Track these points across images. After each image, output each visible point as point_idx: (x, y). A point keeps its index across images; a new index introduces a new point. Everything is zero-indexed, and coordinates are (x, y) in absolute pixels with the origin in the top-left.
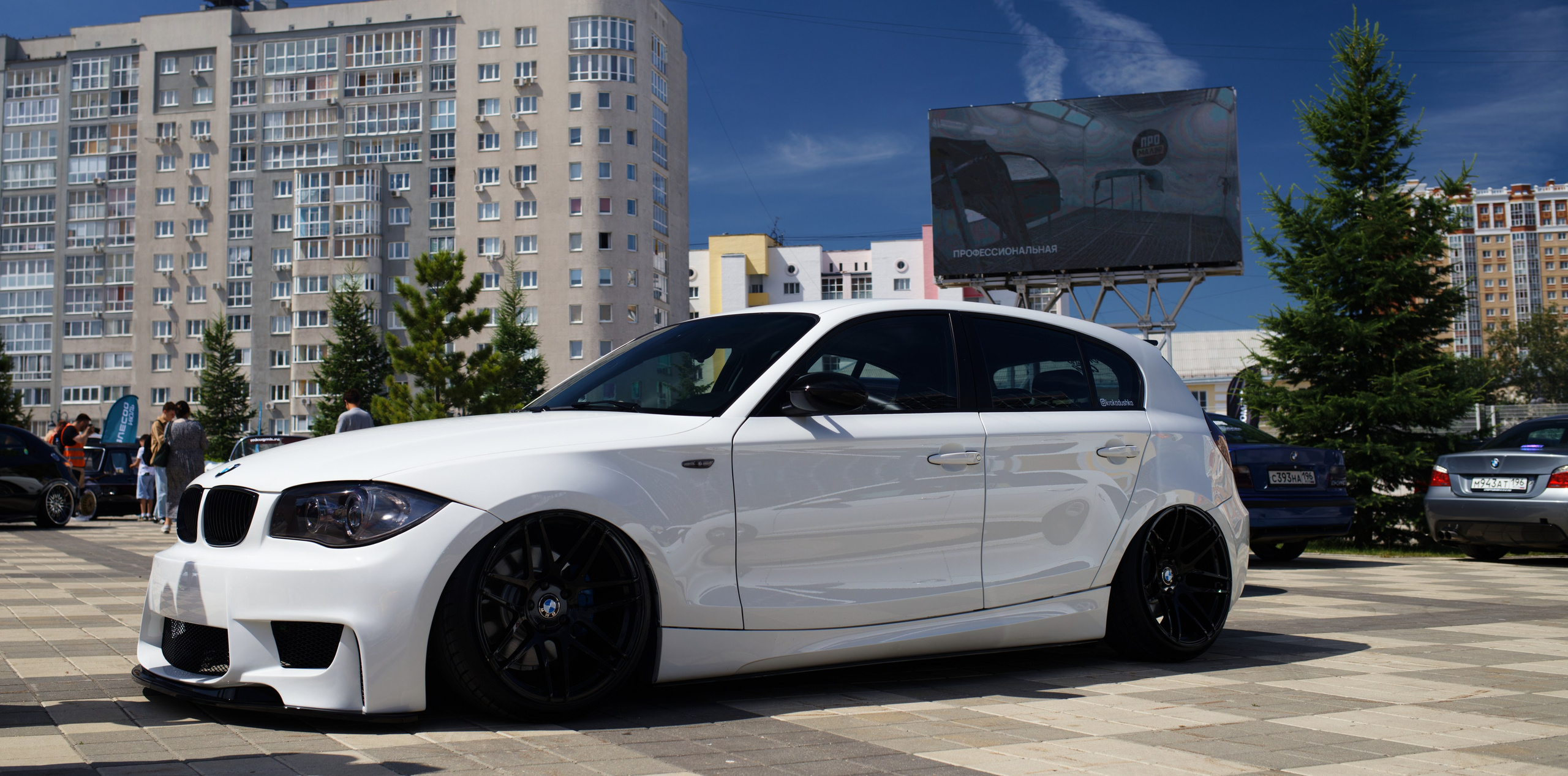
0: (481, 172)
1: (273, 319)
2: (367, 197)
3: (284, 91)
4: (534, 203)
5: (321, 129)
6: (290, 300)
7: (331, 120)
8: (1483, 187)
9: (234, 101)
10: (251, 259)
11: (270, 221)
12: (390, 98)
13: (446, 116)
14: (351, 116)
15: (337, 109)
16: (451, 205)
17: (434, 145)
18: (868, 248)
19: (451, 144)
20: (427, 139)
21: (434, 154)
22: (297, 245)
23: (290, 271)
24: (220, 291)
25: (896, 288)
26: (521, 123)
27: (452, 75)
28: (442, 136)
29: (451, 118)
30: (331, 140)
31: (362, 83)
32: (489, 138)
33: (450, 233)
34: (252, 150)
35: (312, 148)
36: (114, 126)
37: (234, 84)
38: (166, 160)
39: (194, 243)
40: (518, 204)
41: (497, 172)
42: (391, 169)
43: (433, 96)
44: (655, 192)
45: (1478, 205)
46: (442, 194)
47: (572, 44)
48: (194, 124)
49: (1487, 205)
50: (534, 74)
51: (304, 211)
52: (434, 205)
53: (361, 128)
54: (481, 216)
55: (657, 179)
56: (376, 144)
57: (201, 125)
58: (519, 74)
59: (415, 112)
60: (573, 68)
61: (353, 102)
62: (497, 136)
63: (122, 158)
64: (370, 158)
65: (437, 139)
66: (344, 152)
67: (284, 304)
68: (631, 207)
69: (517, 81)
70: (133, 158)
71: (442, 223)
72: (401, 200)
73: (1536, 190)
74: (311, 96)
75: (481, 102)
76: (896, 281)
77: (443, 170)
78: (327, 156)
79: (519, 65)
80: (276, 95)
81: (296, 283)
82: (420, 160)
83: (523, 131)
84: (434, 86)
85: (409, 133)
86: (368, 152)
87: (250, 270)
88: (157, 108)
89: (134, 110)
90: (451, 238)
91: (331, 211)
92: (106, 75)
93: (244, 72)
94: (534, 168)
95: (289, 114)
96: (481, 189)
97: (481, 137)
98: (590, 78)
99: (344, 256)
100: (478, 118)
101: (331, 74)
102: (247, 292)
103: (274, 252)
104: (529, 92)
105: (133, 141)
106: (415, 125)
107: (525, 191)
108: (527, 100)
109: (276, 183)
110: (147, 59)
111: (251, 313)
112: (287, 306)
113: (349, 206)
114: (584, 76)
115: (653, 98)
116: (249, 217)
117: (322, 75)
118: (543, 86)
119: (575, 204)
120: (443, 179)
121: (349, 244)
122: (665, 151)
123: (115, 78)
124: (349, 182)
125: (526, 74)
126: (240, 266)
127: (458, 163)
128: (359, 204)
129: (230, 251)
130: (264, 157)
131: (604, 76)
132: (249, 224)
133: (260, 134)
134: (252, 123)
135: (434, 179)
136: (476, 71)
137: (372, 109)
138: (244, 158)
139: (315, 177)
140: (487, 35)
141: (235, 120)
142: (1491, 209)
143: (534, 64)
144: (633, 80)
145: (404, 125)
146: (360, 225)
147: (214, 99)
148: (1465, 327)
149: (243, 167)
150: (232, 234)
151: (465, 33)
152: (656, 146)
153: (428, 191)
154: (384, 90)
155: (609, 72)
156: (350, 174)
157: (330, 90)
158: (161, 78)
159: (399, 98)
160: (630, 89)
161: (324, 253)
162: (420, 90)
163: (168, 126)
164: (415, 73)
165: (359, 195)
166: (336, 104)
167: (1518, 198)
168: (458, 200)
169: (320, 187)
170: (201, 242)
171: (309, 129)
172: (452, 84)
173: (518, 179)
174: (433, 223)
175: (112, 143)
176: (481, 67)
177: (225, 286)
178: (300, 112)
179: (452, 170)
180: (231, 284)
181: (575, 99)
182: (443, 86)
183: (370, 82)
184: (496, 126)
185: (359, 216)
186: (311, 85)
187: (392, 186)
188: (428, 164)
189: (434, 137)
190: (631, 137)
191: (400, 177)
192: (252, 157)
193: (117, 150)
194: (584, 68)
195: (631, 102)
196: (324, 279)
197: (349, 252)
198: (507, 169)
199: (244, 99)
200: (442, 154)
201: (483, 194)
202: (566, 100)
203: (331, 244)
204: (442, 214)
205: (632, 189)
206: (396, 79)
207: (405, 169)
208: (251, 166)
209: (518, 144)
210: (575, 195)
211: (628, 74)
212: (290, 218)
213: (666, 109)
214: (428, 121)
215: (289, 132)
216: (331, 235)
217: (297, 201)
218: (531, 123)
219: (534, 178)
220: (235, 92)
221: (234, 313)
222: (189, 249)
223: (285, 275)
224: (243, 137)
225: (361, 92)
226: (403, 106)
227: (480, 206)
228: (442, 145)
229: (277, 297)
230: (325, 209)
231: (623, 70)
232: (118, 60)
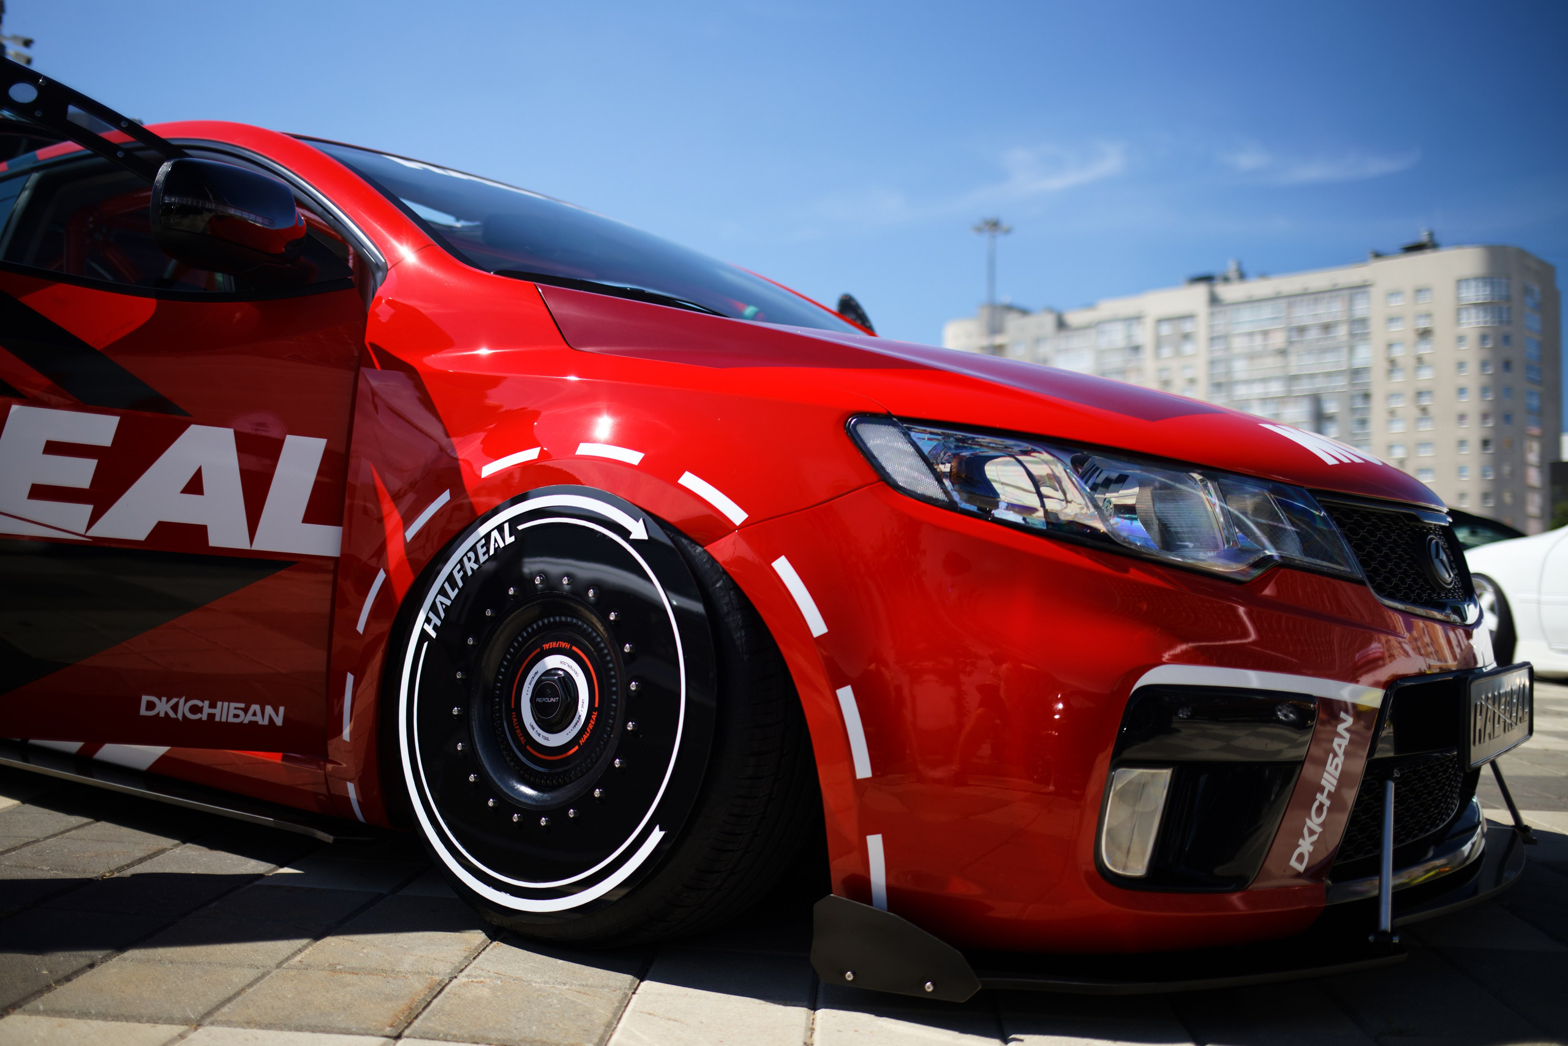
0: (1391, 395)
3: (1246, 341)
4: (1431, 419)
5: (1273, 369)
7: (1279, 361)
9: (1211, 350)
12: (1321, 343)
13: (1364, 355)
15: (1283, 354)
16: (1367, 421)
17: (1354, 377)
19: (1367, 376)
20: (1349, 373)
21: (1354, 384)
26: (1419, 357)
27: (1367, 326)
28: (1360, 371)
29: (1367, 356)
30: (1280, 376)
31: (1302, 336)
35: (1266, 384)
37: (1211, 339)
40: (1418, 419)
41: (1402, 395)
42: (1323, 397)
43: (1353, 342)
46: (1360, 413)
47: (1458, 299)
50: (1430, 321)
52: (1354, 421)
53: (1300, 366)
54: (1389, 428)
55: (1531, 394)
56: (1312, 378)
57: (1187, 368)
58: (1418, 322)
59: (1341, 355)
60: (1459, 317)
61: (1294, 348)
64: (1308, 390)
65: (1356, 373)
66: (1287, 385)
68: (1506, 419)
69: (1416, 328)
71: (1360, 434)
72: (1330, 418)
74: (1265, 345)
75: (1390, 345)
77: (1361, 395)
78: (1277, 389)
79: (1418, 316)
80: (1239, 344)
82: (1343, 388)
83: (1421, 364)
84: (1353, 335)
85: (1336, 369)
86: (1306, 384)
88: (1157, 357)
89: (1141, 359)
92: (1123, 336)
93: (1217, 330)
94: (1430, 392)
95: (1249, 357)
96: (1390, 408)
97: (1389, 370)
98: (1473, 324)
100: (1387, 357)
101: (1279, 328)
104: (1426, 335)
106: (1340, 362)
107: (1423, 409)
110: (1149, 322)
114: (1468, 323)
115: (1529, 332)
117: (1273, 331)
118: (1436, 329)
119: (1462, 418)
120: (1361, 401)
122: (1539, 372)
123: (1129, 337)
124: (1294, 407)
125: (1424, 323)
127: (1372, 391)
131: (1485, 322)
133: (1229, 373)
135: (1354, 402)
136: (1385, 322)
137: (1309, 354)
140: (1394, 294)
141: (1212, 363)
143: (1430, 314)
144: (1509, 321)
145: (1332, 365)
147: (1196, 349)
151: (1376, 292)
152: (1530, 368)
153: (1349, 410)
154: (1317, 338)
155: (1489, 319)
156: (1293, 402)
157: (1278, 340)
158: (1159, 337)
159: (1328, 343)
160: (1507, 328)
162: (1343, 338)
163: (1164, 369)
164: (1339, 326)
165: (1301, 416)
166: (1283, 350)
168: (1373, 417)
171: (1265, 370)
172: (1367, 333)
176: (1390, 319)
178: (1257, 359)
179: (1367, 396)
181: (1461, 339)
182: (1360, 334)
183: (1308, 335)
184: (1400, 361)
186: (1264, 336)
187: (1323, 408)
188: (1350, 391)
189: (1354, 371)
190: (1507, 365)
191: (1329, 402)
194: (1469, 315)
195: (1507, 338)
198: (1410, 393)
201: (1392, 411)
202: (1454, 341)
204: (1361, 427)
205: (1507, 406)
206: (1327, 331)
209: (1416, 372)
210: (1461, 412)
211: (1505, 319)
214: (1350, 359)
215: (1249, 370)
218: (1427, 356)
219: (1430, 399)
220: (1211, 344)
226: (1332, 351)
227: (1389, 421)
228: (1360, 376)
231: (1501, 316)
232: (1130, 325)
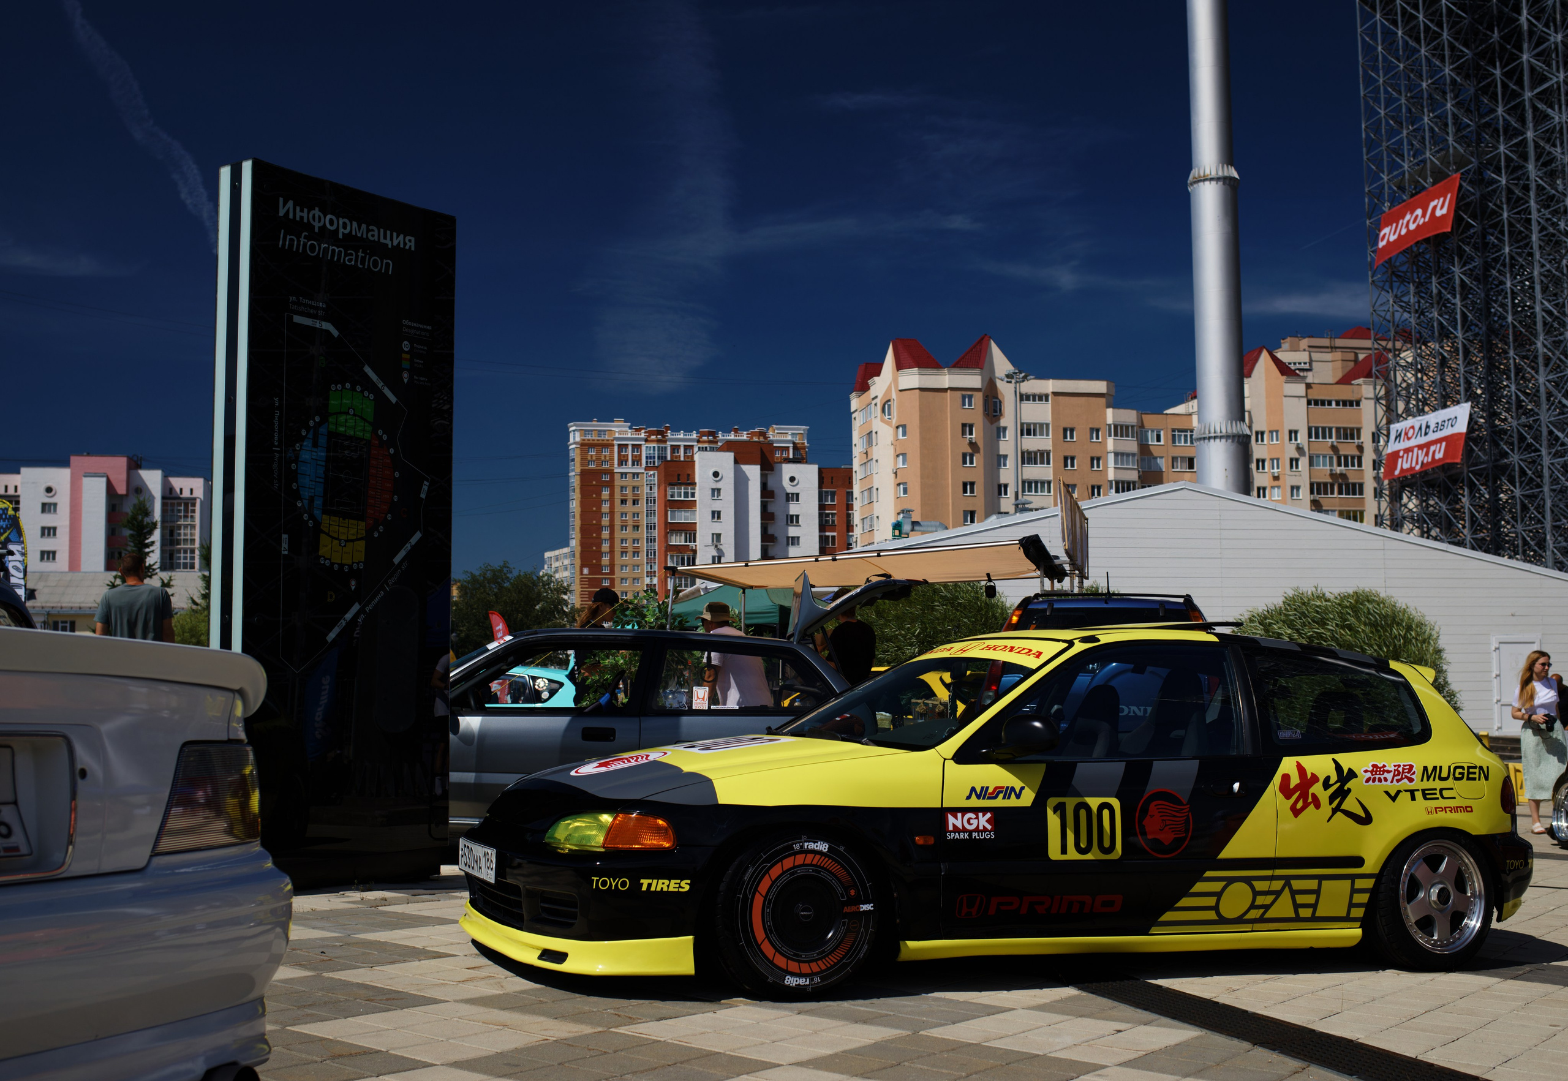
8: (676, 430)
18: (18, 472)
25: (43, 511)
45: (671, 446)
49: (679, 446)
73: (720, 436)
76: (44, 505)
142: (682, 450)
148: (655, 555)
167: (704, 442)
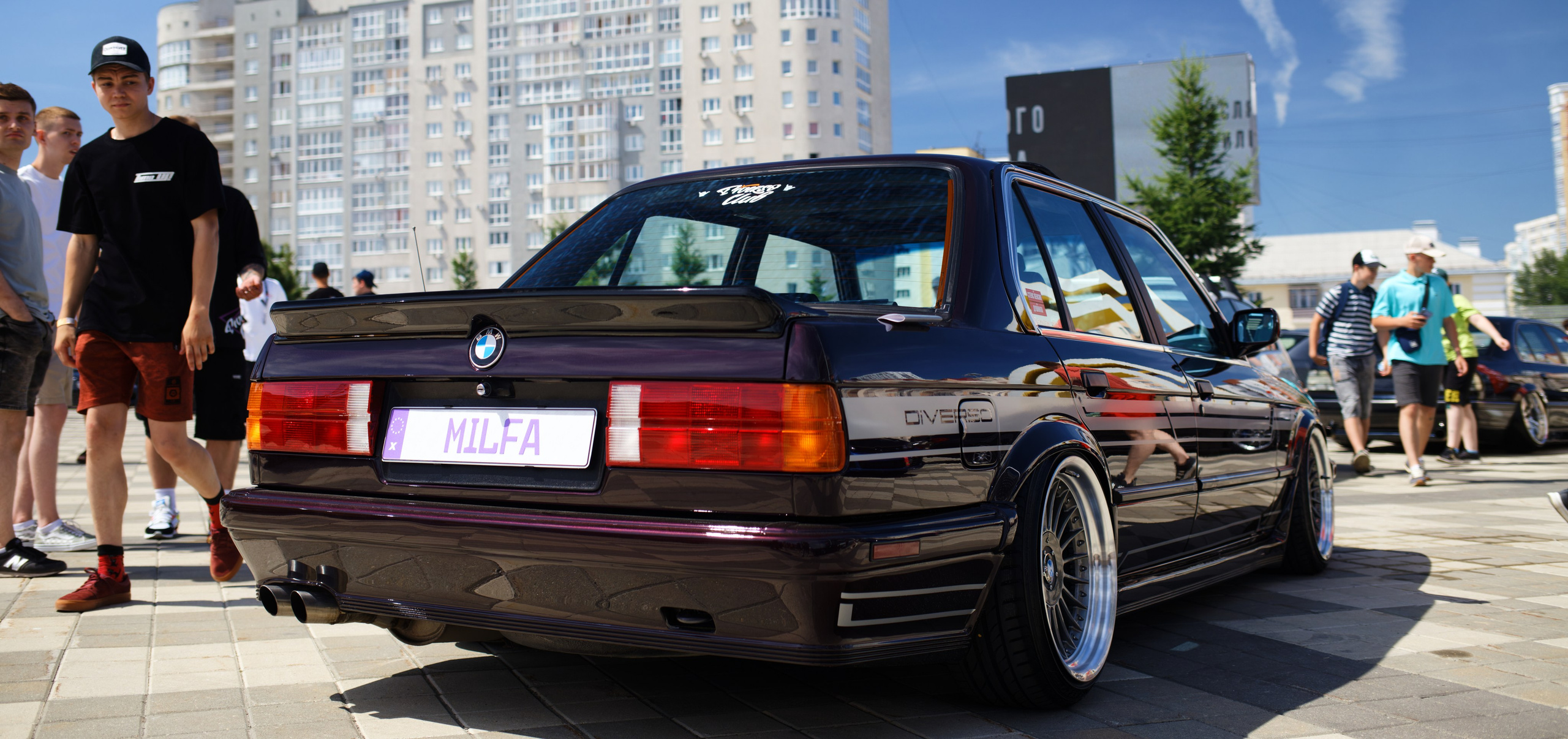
0: (705, 101)
1: (528, 235)
2: (607, 126)
3: (533, 34)
4: (752, 129)
5: (565, 67)
6: (542, 219)
7: (574, 59)
9: (491, 45)
10: (508, 183)
11: (523, 149)
12: (624, 38)
13: (673, 53)
14: (590, 55)
15: (578, 50)
16: (679, 132)
17: (663, 79)
19: (678, 77)
20: (657, 74)
21: (663, 87)
22: (547, 171)
23: (541, 193)
24: (483, 211)
26: (738, 58)
27: (677, 17)
28: (670, 72)
29: (677, 55)
30: (576, 78)
31: (600, 25)
32: (711, 71)
33: (678, 157)
34: (507, 88)
35: (558, 84)
36: (390, 70)
37: (490, 30)
38: (434, 98)
39: (460, 170)
40: (738, 130)
41: (718, 101)
42: (627, 102)
43: (661, 35)
44: (860, 116)
46: (671, 122)
48: (457, 66)
50: (749, 12)
51: (553, 140)
52: (664, 133)
53: (599, 66)
54: (705, 140)
55: (861, 104)
56: (613, 79)
57: (463, 67)
58: (735, 14)
59: (646, 49)
60: (783, 7)
61: (593, 43)
62: (718, 70)
63: (397, 98)
64: (608, 92)
65: (665, 73)
66: (585, 87)
67: (536, 222)
68: (837, 130)
69: (734, 21)
70: (406, 97)
71: (672, 148)
72: (635, 129)
74: (556, 39)
75: (704, 40)
77: (671, 101)
78: (571, 91)
79: (735, 7)
80: (526, 39)
81: (547, 204)
82: (651, 92)
83: (740, 65)
84: (662, 27)
85: (642, 70)
86: (605, 85)
87: (508, 193)
88: (425, 53)
89: (406, 55)
90: (680, 161)
91: (576, 140)
92: (382, 26)
93: (498, 19)
94: (751, 97)
95: (538, 55)
96: (705, 117)
97: (704, 71)
98: (798, 16)
99: (587, 178)
100: (701, 55)
101: (573, 19)
102: (506, 212)
103: (528, 176)
104: (745, 30)
105: (406, 83)
106: (646, 61)
107: (743, 118)
108: (743, 38)
109: (528, 116)
110: (416, 11)
111: (508, 230)
112: (540, 223)
113: (591, 135)
114: (793, 14)
115: (857, 31)
116: (506, 146)
117: (565, 20)
118: (757, 23)
119: (788, 128)
120: (672, 109)
121: (592, 169)
122: (868, 81)
123: (389, 28)
124: (591, 113)
125: (742, 13)
126: (499, 190)
127: (684, 95)
128: (599, 133)
129: (491, 176)
130: (517, 93)
131: (811, 13)
132: (506, 152)
133: (512, 74)
134: (506, 64)
135: (664, 109)
136: (698, 12)
137: (609, 49)
138: (500, 95)
139: (561, 110)
141: (493, 61)
143: (749, 5)
144: (837, 16)
145: (636, 62)
146: (600, 151)
147: (473, 43)
149: (499, 103)
150: (491, 162)
152: (860, 74)
153: (658, 120)
154: (619, 32)
155: (815, 9)
156: (591, 107)
157: (572, 33)
158: (429, 29)
159: (632, 38)
160: (835, 24)
161: (571, 176)
162: (650, 31)
163: (435, 69)
164: (645, 16)
165: (599, 124)
166: (578, 45)
168: (685, 127)
169: (566, 119)
170: (466, 170)
171: (556, 68)
172: (678, 24)
173: (737, 106)
174: (664, 148)
175: (388, 85)
176: (703, 9)
177: (487, 207)
178: (547, 54)
179: (679, 101)
180: (492, 205)
181: (786, 35)
182: (670, 26)
183: (607, 25)
184: (717, 61)
185: (600, 143)
186: (556, 28)
187: (628, 116)
188: (659, 96)
189: (663, 72)
190: (836, 67)
191: (634, 108)
192: (507, 94)
193: (392, 91)
194: (793, 6)
195: (835, 35)
196: (571, 199)
197: (592, 175)
198: (728, 99)
199: (499, 43)
200: (671, 87)
201: (707, 121)
202: (778, 36)
203: (576, 169)
204: (672, 140)
205: (837, 113)
206: (629, 21)
207: (638, 101)
208: (507, 102)
209: (736, 75)
210: (787, 121)
211: (833, 11)
212: (541, 147)
213: (868, 40)
214: (658, 58)
215: (538, 71)
216: (576, 162)
217: (547, 132)
218: (747, 58)
219: (751, 105)
220: (490, 36)
221: (495, 230)
222: (455, 175)
223: (537, 196)
224: (499, 77)
225: (599, 34)
226: (636, 46)
227: (704, 132)
228: (670, 78)
229: (532, 216)
230: (570, 138)
231: (828, 7)
232: (391, 12)
